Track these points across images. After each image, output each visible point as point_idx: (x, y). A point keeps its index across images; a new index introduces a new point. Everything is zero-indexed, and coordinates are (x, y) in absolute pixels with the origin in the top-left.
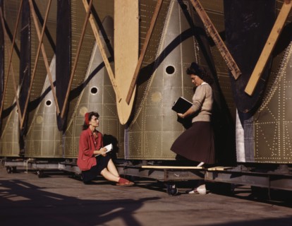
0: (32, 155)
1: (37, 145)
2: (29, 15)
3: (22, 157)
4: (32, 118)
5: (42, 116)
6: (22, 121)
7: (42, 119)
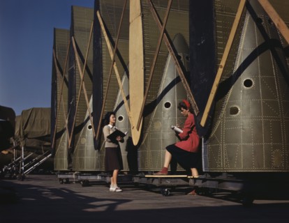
0: (78, 169)
1: (81, 161)
2: (75, 58)
3: (71, 171)
4: (77, 140)
5: (85, 137)
6: (70, 142)
7: (85, 140)
